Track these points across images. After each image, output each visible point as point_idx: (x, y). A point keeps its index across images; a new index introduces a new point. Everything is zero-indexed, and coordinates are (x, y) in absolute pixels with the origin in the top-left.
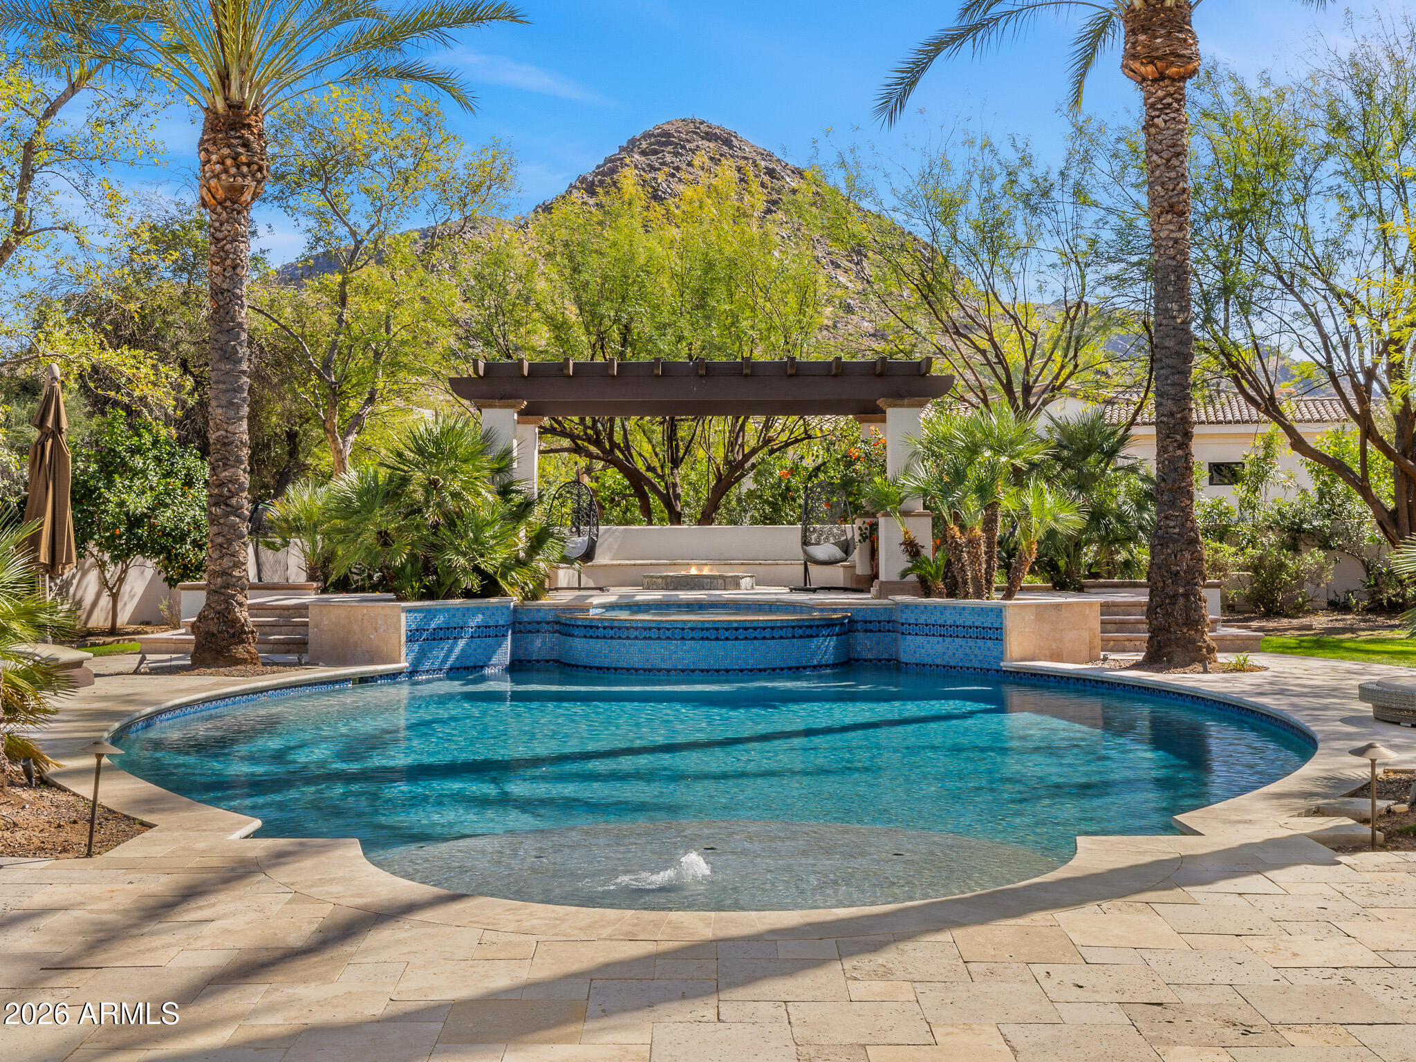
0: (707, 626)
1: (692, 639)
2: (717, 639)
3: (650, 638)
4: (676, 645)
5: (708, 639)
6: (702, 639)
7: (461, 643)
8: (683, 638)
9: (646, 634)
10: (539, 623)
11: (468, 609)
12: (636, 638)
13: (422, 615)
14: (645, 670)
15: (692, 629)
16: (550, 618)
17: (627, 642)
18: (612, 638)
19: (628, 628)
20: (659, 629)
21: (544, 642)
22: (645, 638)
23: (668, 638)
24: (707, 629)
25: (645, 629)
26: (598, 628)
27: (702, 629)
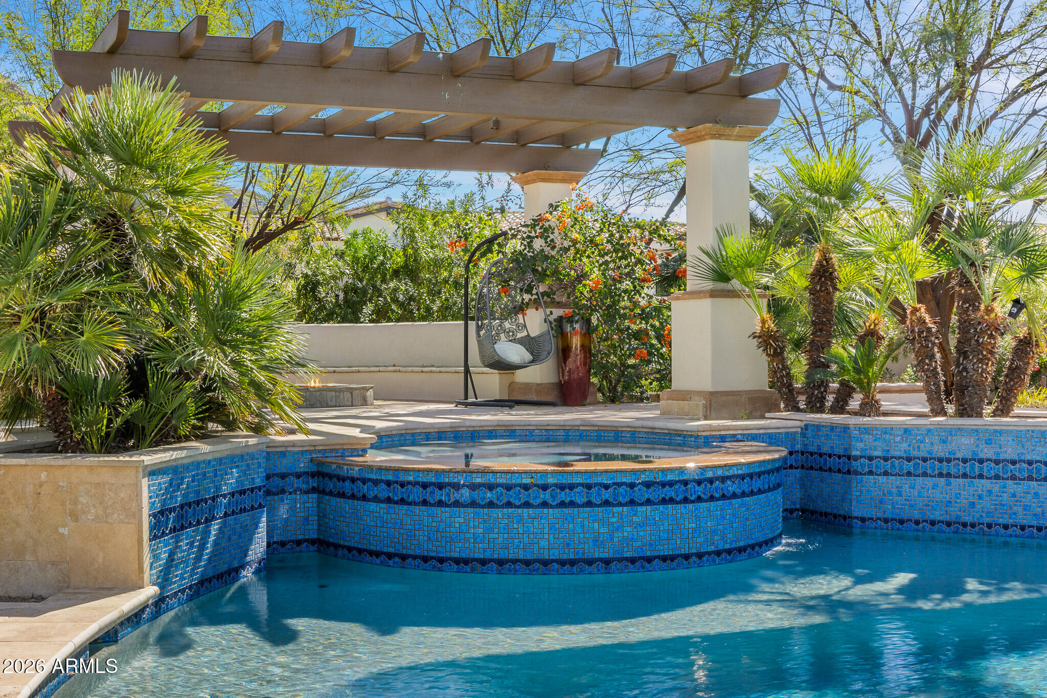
0: (670, 477)
1: (648, 502)
2: (686, 500)
3: (572, 504)
4: (621, 514)
5: (672, 501)
6: (664, 501)
7: (215, 527)
8: (632, 502)
9: (564, 496)
10: (283, 476)
11: (220, 461)
12: (545, 504)
13: (165, 479)
14: (562, 563)
15: (648, 485)
16: (302, 466)
17: (525, 512)
18: (491, 505)
19: (526, 487)
20: (589, 487)
21: (292, 508)
22: (562, 504)
23: (606, 503)
24: (671, 484)
25: (562, 487)
26: (456, 487)
27: (664, 485)
